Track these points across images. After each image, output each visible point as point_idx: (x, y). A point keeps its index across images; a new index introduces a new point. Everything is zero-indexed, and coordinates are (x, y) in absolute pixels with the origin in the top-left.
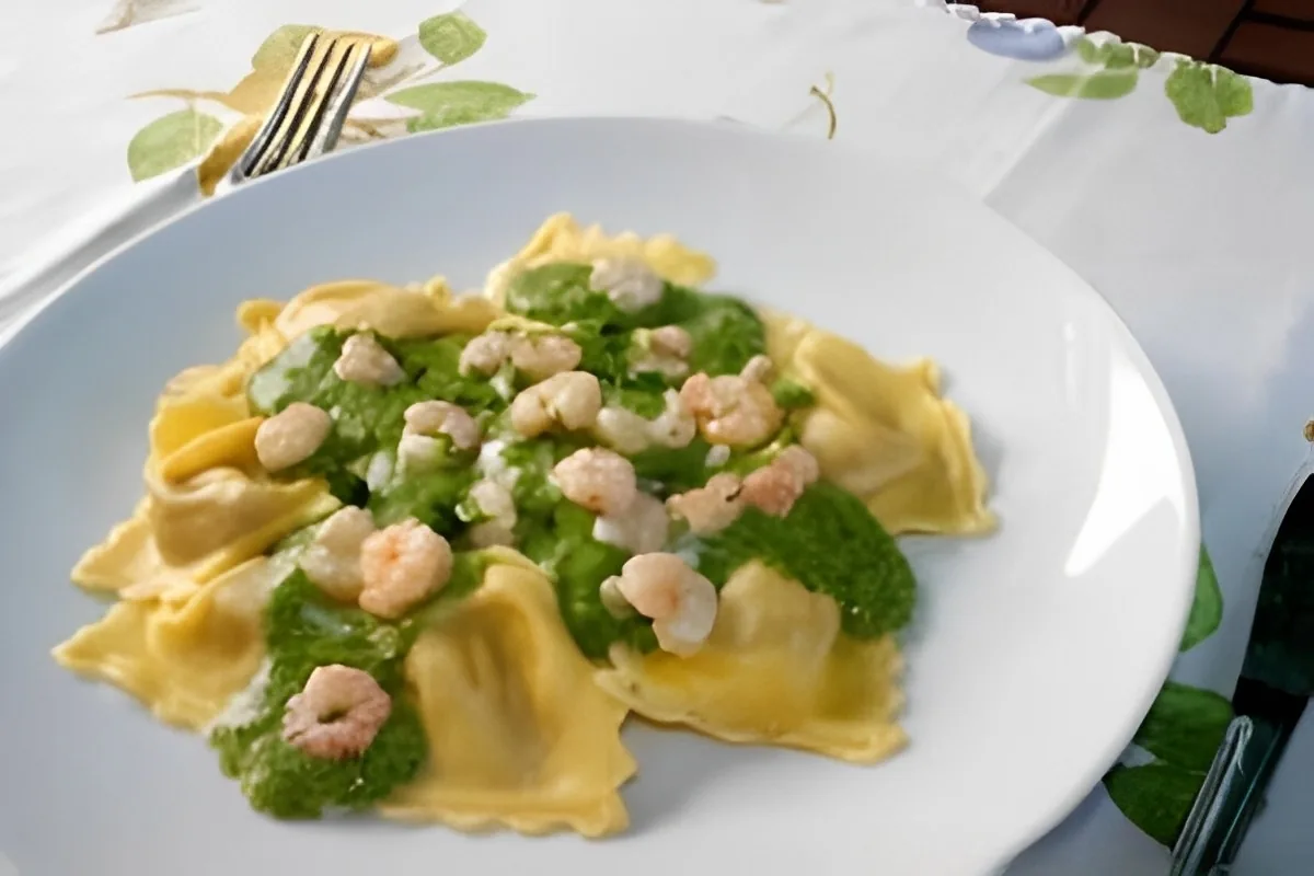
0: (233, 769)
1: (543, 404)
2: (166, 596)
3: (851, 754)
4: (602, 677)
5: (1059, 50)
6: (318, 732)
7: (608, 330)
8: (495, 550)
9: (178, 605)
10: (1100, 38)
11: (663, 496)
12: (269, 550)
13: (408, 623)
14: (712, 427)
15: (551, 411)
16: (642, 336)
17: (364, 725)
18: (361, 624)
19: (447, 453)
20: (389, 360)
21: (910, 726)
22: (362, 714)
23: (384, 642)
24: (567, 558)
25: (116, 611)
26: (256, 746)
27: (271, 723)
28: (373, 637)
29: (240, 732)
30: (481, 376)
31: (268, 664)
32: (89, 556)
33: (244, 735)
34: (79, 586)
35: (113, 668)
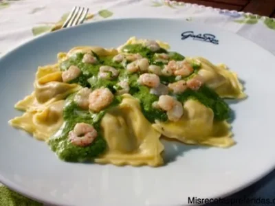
0: (54, 149)
1: (135, 65)
2: (38, 110)
3: (221, 146)
4: (153, 125)
5: (239, 16)
6: (77, 140)
7: (148, 54)
8: (124, 95)
9: (41, 112)
10: (248, 14)
11: (167, 85)
12: (65, 99)
13: (102, 112)
14: (176, 72)
15: (137, 66)
16: (156, 55)
17: (90, 137)
18: (89, 113)
19: (111, 76)
20: (95, 58)
21: (235, 139)
22: (89, 134)
23: (95, 117)
24: (143, 98)
25: (25, 114)
26: (60, 143)
27: (65, 137)
28: (92, 117)
29: (56, 140)
30: (118, 62)
31: (65, 123)
32: (19, 102)
33: (58, 141)
34: (16, 109)
35: (23, 126)
